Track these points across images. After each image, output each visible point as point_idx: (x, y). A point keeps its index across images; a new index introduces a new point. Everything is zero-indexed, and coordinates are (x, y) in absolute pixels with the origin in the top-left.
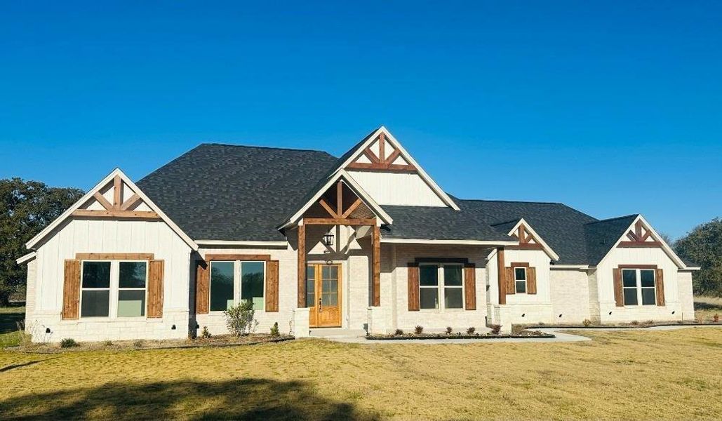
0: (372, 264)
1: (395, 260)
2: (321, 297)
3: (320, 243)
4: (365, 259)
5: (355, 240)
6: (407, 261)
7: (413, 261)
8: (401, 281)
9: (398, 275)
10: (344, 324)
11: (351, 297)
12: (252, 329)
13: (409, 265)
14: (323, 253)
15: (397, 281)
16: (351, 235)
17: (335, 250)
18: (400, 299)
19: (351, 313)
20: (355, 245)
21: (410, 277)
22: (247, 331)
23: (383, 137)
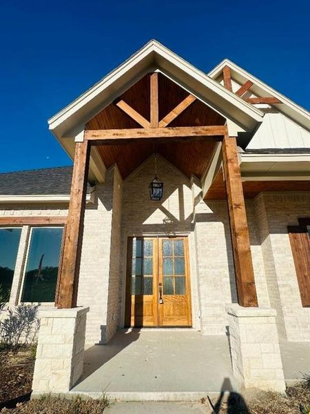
0: (231, 234)
1: (264, 223)
2: (161, 281)
3: (158, 210)
4: (219, 227)
5: (202, 201)
6: (287, 224)
7: (294, 221)
8: (281, 255)
9: (273, 246)
10: (196, 323)
11: (201, 282)
12: (32, 335)
13: (291, 230)
14: (162, 222)
15: (274, 255)
16: (196, 196)
17: (178, 218)
18: (284, 286)
19: (203, 308)
20: (203, 208)
21: (296, 249)
22: (22, 340)
23: (226, 76)
